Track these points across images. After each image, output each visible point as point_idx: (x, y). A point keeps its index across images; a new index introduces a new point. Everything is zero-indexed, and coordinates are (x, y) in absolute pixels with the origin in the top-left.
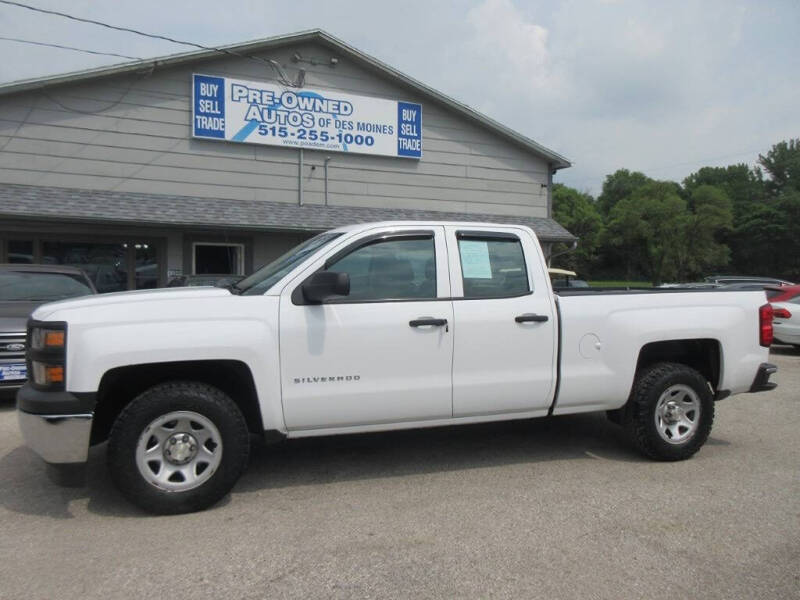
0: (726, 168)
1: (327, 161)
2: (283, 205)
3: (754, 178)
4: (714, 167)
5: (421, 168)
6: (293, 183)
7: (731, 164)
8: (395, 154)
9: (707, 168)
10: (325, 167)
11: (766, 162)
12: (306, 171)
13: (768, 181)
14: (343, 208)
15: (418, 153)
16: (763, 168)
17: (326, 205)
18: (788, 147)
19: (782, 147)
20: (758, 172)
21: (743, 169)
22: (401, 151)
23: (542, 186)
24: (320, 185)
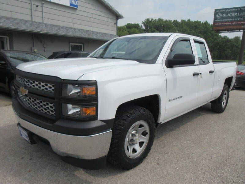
0: (134, 24)
1: (42, 4)
2: (25, 21)
3: (140, 28)
4: (131, 23)
5: (78, 12)
6: (28, 12)
7: (135, 23)
8: (69, 5)
9: (129, 23)
10: (42, 6)
11: (144, 23)
12: (34, 7)
13: (144, 29)
14: (50, 25)
15: (77, 6)
16: (143, 25)
17: (43, 23)
18: (149, 19)
19: (147, 20)
20: (142, 26)
21: (138, 25)
22: (71, 4)
23: (115, 24)
24: (40, 14)
